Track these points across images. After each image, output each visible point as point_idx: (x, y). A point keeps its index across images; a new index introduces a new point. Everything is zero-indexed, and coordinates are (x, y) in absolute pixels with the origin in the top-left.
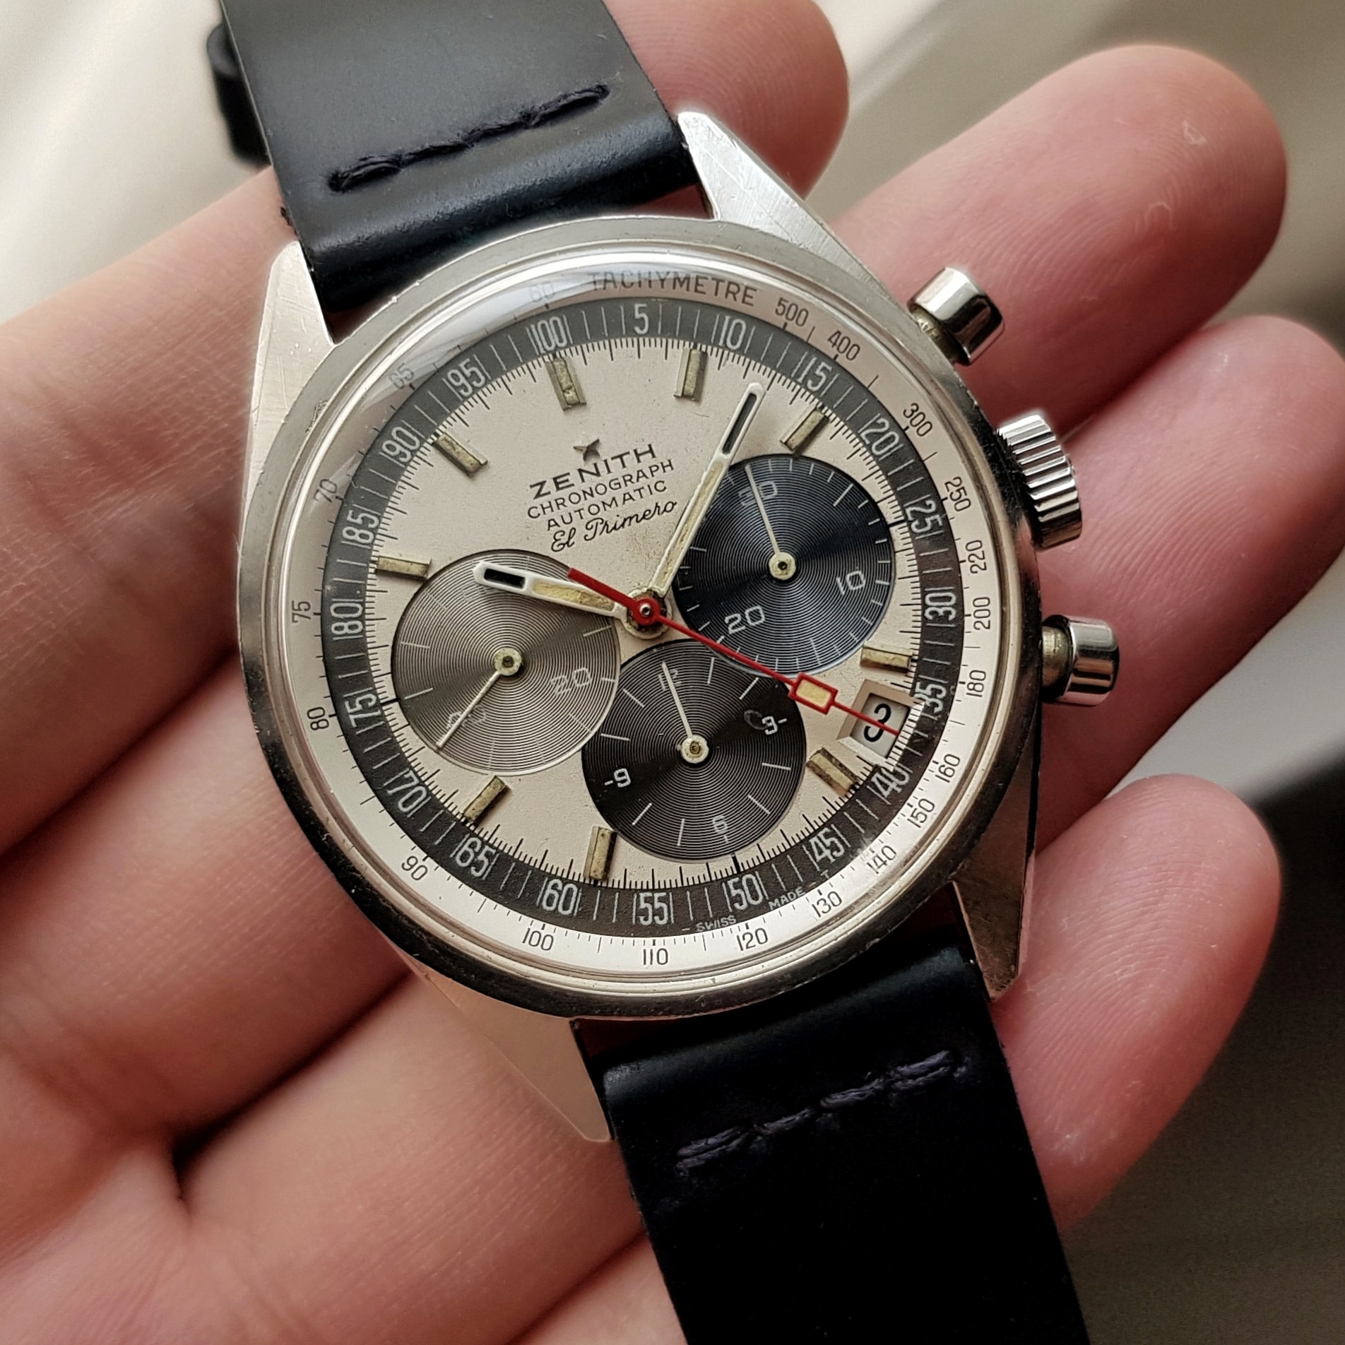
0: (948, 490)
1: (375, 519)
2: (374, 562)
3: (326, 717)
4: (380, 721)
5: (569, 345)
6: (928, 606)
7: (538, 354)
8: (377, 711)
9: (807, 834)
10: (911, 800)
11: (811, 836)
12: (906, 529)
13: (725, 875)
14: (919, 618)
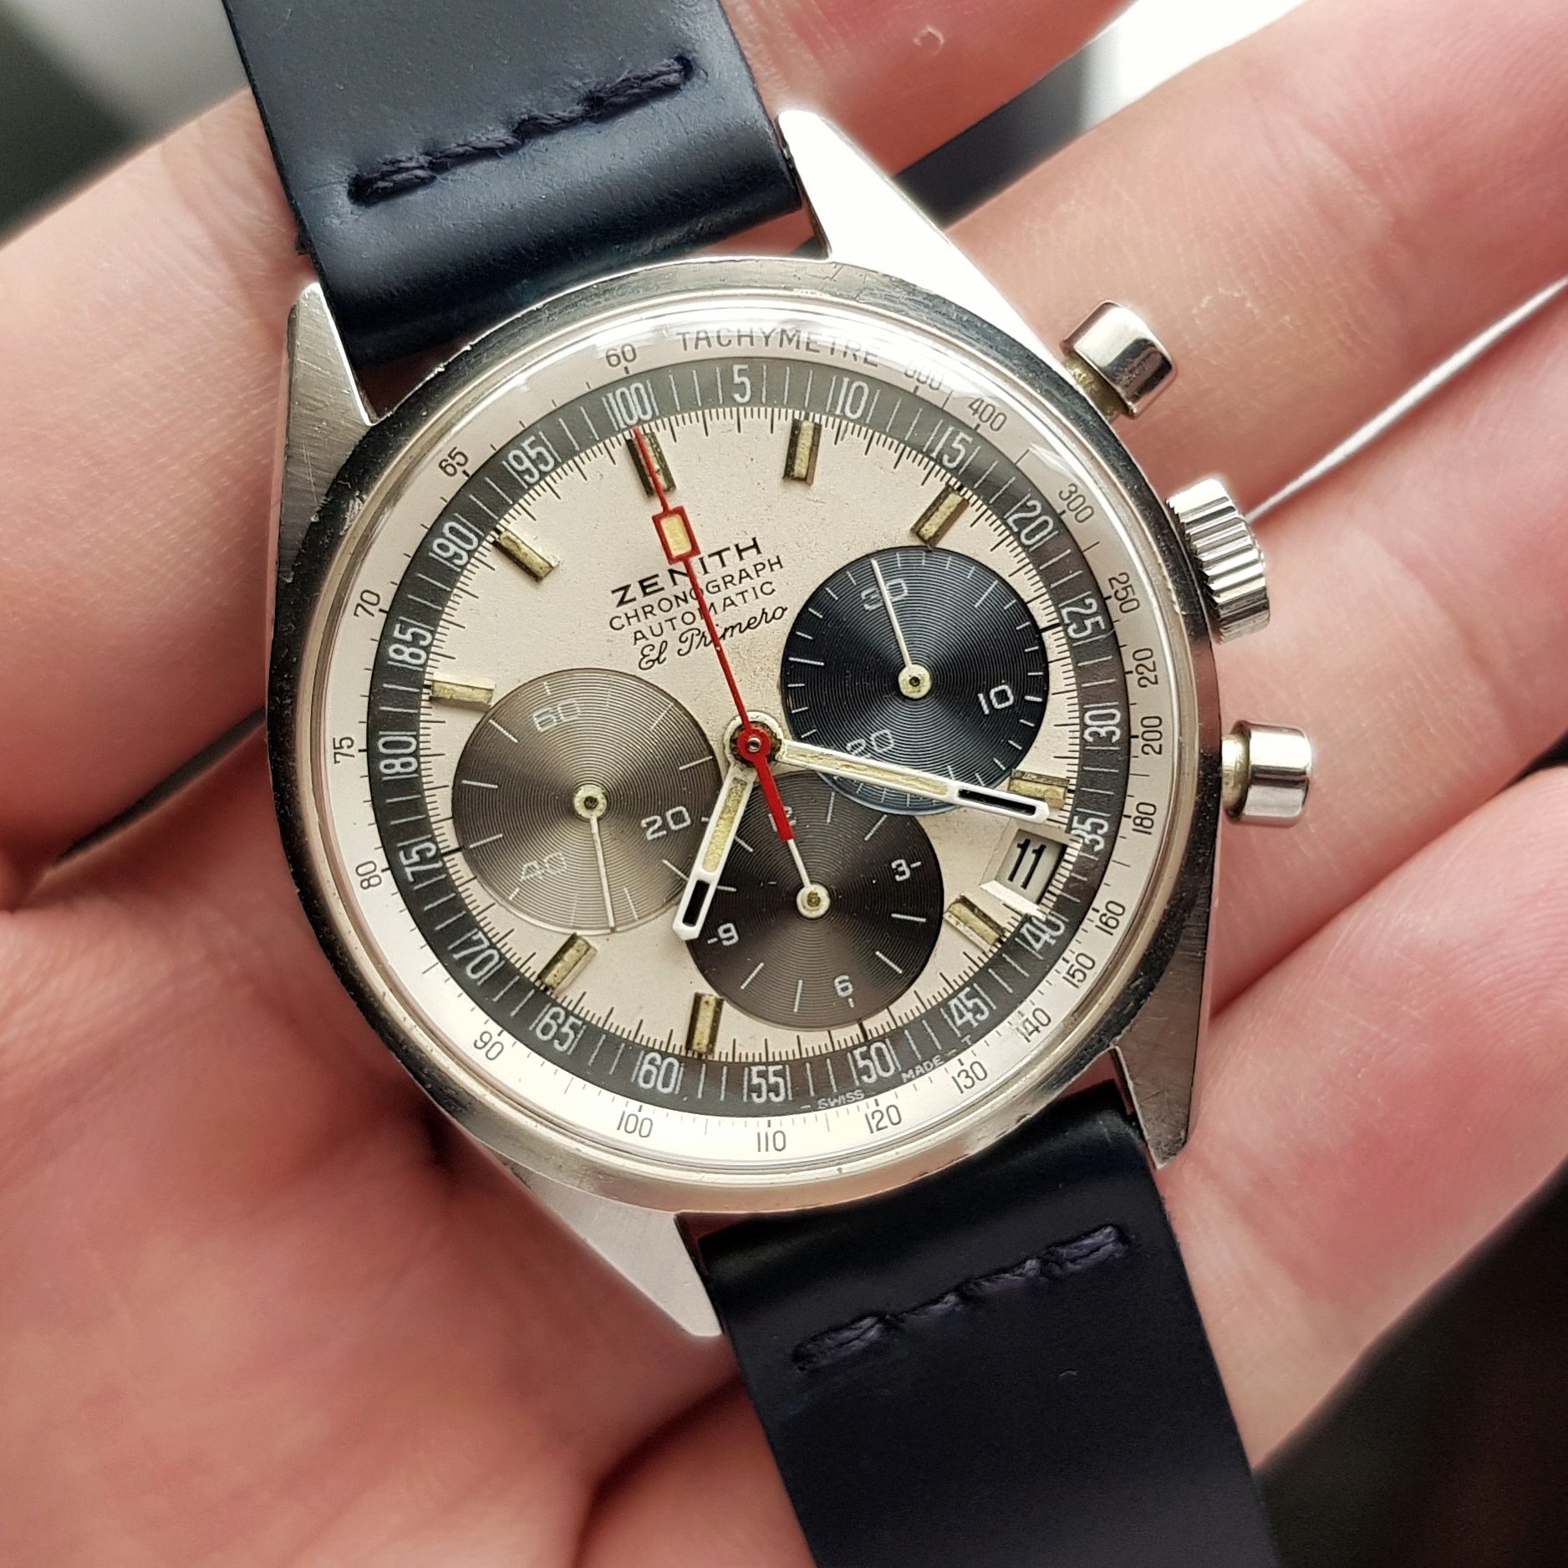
0: (1112, 588)
1: (428, 635)
2: (428, 687)
3: (378, 872)
4: (441, 874)
5: (654, 418)
6: (1088, 726)
7: (617, 429)
8: (437, 862)
9: (945, 996)
10: (1067, 954)
11: (951, 997)
12: (1062, 634)
13: (850, 1044)
14: (1077, 741)
